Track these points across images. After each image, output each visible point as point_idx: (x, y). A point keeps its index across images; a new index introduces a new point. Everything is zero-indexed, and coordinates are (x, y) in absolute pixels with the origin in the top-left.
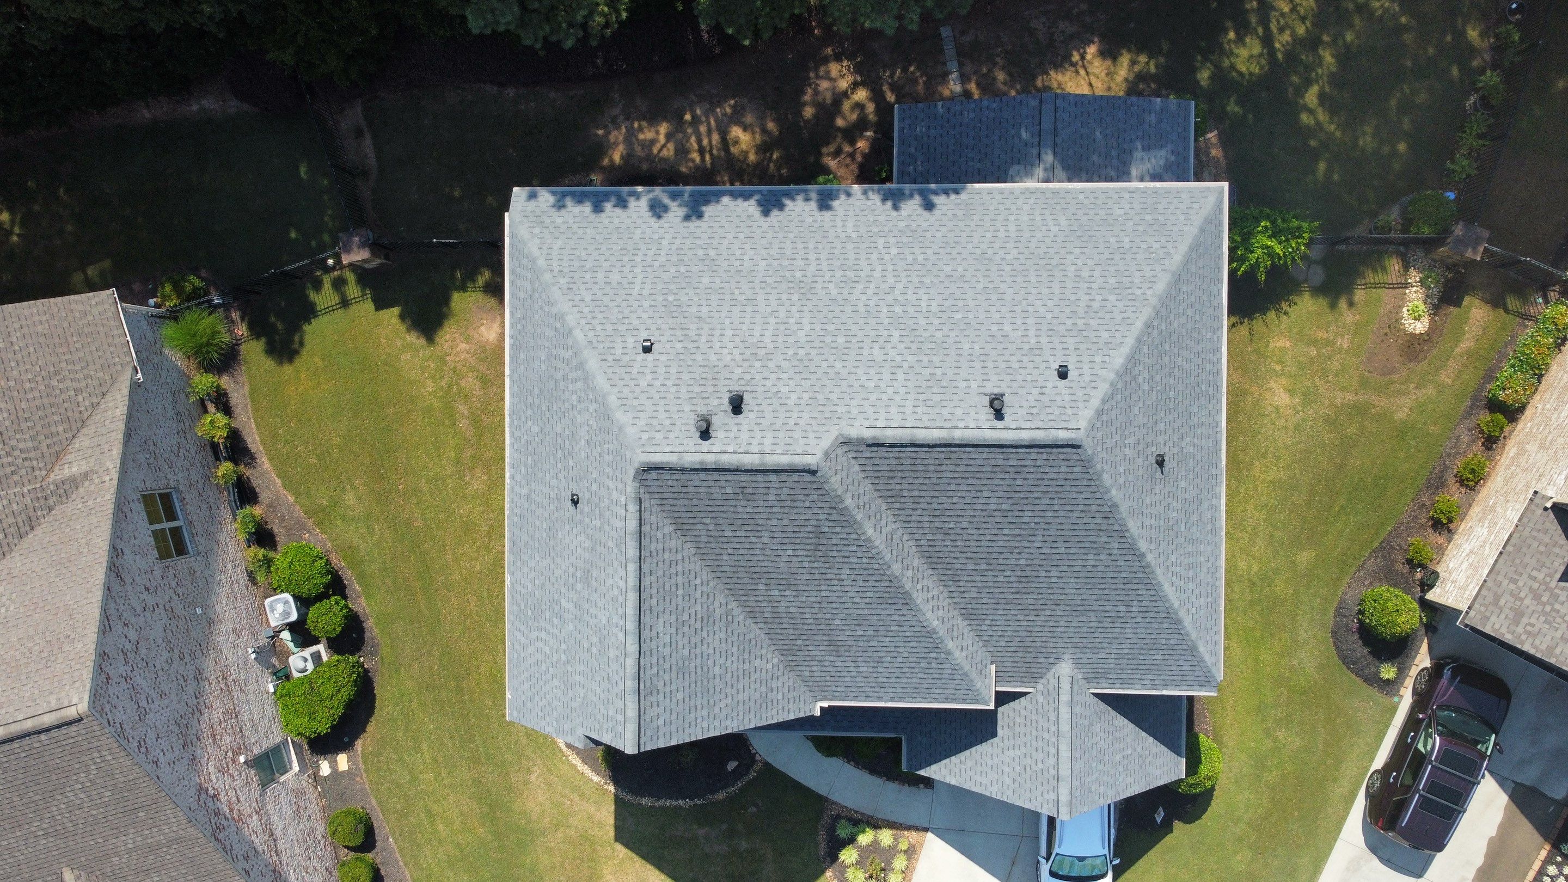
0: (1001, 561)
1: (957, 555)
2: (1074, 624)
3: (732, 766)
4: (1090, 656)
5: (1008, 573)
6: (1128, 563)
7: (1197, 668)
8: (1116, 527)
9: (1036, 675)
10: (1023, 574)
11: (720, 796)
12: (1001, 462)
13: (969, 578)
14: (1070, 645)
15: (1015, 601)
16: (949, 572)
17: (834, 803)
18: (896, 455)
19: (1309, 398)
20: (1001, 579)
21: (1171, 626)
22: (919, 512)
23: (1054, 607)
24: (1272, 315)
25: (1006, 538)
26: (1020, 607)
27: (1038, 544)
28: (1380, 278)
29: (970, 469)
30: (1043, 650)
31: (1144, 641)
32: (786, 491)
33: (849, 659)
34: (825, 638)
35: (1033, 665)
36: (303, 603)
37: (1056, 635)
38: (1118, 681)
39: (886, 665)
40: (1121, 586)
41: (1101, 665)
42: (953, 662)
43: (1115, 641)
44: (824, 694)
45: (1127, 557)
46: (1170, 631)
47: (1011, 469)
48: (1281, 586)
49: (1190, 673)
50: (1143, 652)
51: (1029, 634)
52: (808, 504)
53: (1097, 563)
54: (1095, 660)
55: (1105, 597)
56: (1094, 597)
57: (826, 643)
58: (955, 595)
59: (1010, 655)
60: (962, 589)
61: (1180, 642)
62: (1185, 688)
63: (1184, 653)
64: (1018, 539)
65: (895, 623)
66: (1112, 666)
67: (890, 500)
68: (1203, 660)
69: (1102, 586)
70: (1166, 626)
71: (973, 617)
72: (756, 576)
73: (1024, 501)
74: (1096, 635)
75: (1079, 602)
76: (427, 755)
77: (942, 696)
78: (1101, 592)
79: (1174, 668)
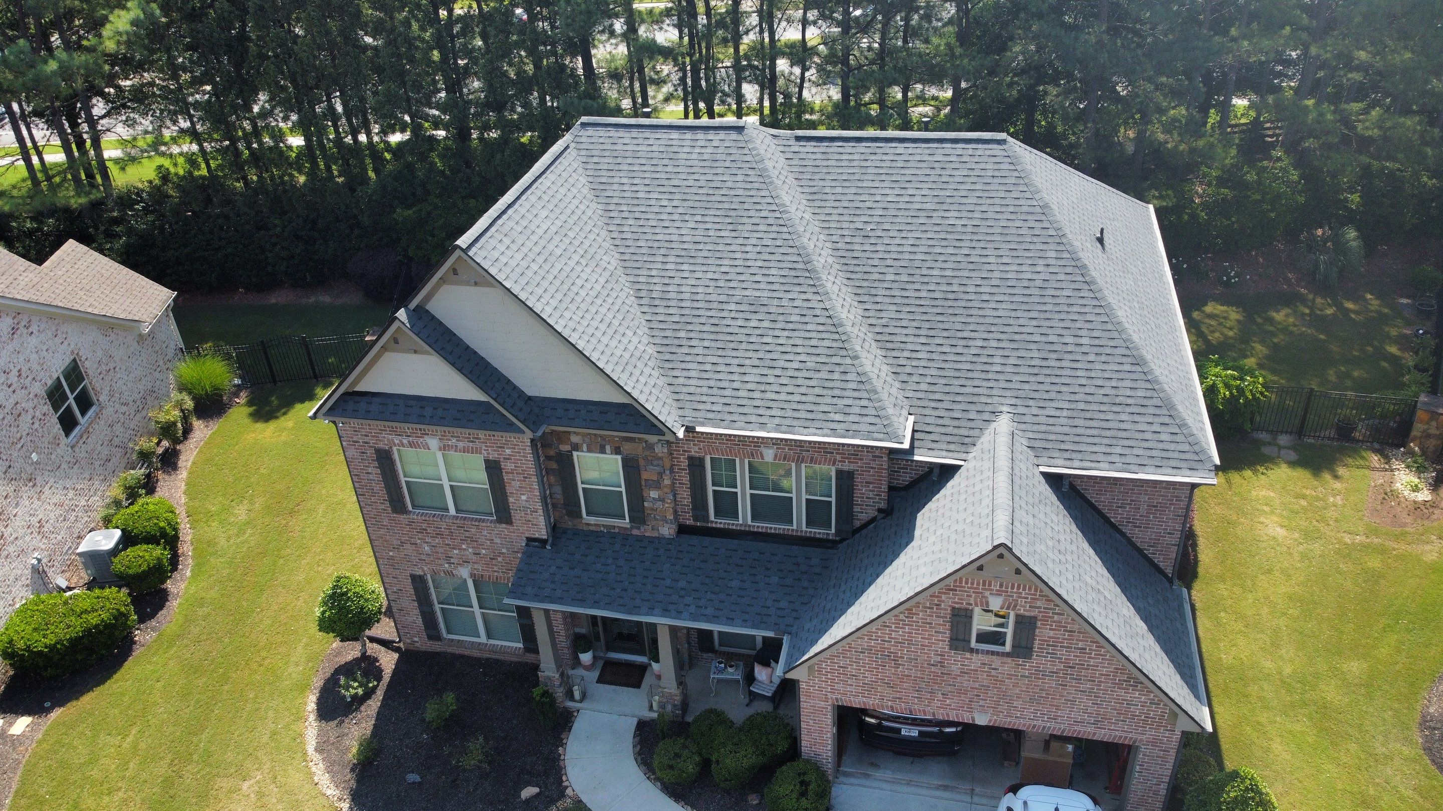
0: (925, 272)
1: (876, 262)
2: (1012, 361)
3: (529, 792)
4: (1035, 411)
5: (932, 287)
6: (1069, 277)
7: (1179, 438)
8: (1052, 232)
9: (967, 440)
10: (949, 288)
12: (926, 158)
13: (888, 293)
14: (1008, 393)
15: (940, 326)
16: (866, 284)
18: (823, 150)
20: (924, 294)
21: (1134, 368)
22: (840, 211)
23: (985, 336)
25: (931, 243)
26: (946, 334)
27: (966, 251)
28: (1360, 462)
29: (894, 164)
30: (975, 399)
31: (1102, 391)
32: (709, 150)
33: (736, 361)
34: (713, 329)
35: (962, 423)
36: (128, 540)
37: (990, 376)
38: (1074, 456)
39: (778, 372)
40: (1065, 308)
41: (1050, 428)
42: (860, 370)
43: (1064, 389)
44: (695, 414)
45: (1069, 270)
46: (1134, 376)
47: (936, 165)
48: (1330, 692)
49: (1172, 447)
50: (1103, 408)
51: (957, 374)
52: (727, 164)
53: (1034, 276)
54: (1042, 419)
55: (1047, 323)
56: (1034, 323)
57: (712, 337)
58: (871, 314)
59: (933, 404)
60: (879, 307)
61: (1149, 394)
62: (1170, 471)
63: (1158, 411)
64: (944, 243)
65: (797, 311)
66: (1066, 430)
67: (810, 197)
68: (1185, 425)
69: (1044, 308)
70: (1127, 367)
71: (889, 345)
72: (656, 245)
73: (949, 200)
74: (1040, 379)
75: (1017, 329)
76: (130, 739)
77: (842, 425)
78: (1042, 315)
79: (1148, 436)
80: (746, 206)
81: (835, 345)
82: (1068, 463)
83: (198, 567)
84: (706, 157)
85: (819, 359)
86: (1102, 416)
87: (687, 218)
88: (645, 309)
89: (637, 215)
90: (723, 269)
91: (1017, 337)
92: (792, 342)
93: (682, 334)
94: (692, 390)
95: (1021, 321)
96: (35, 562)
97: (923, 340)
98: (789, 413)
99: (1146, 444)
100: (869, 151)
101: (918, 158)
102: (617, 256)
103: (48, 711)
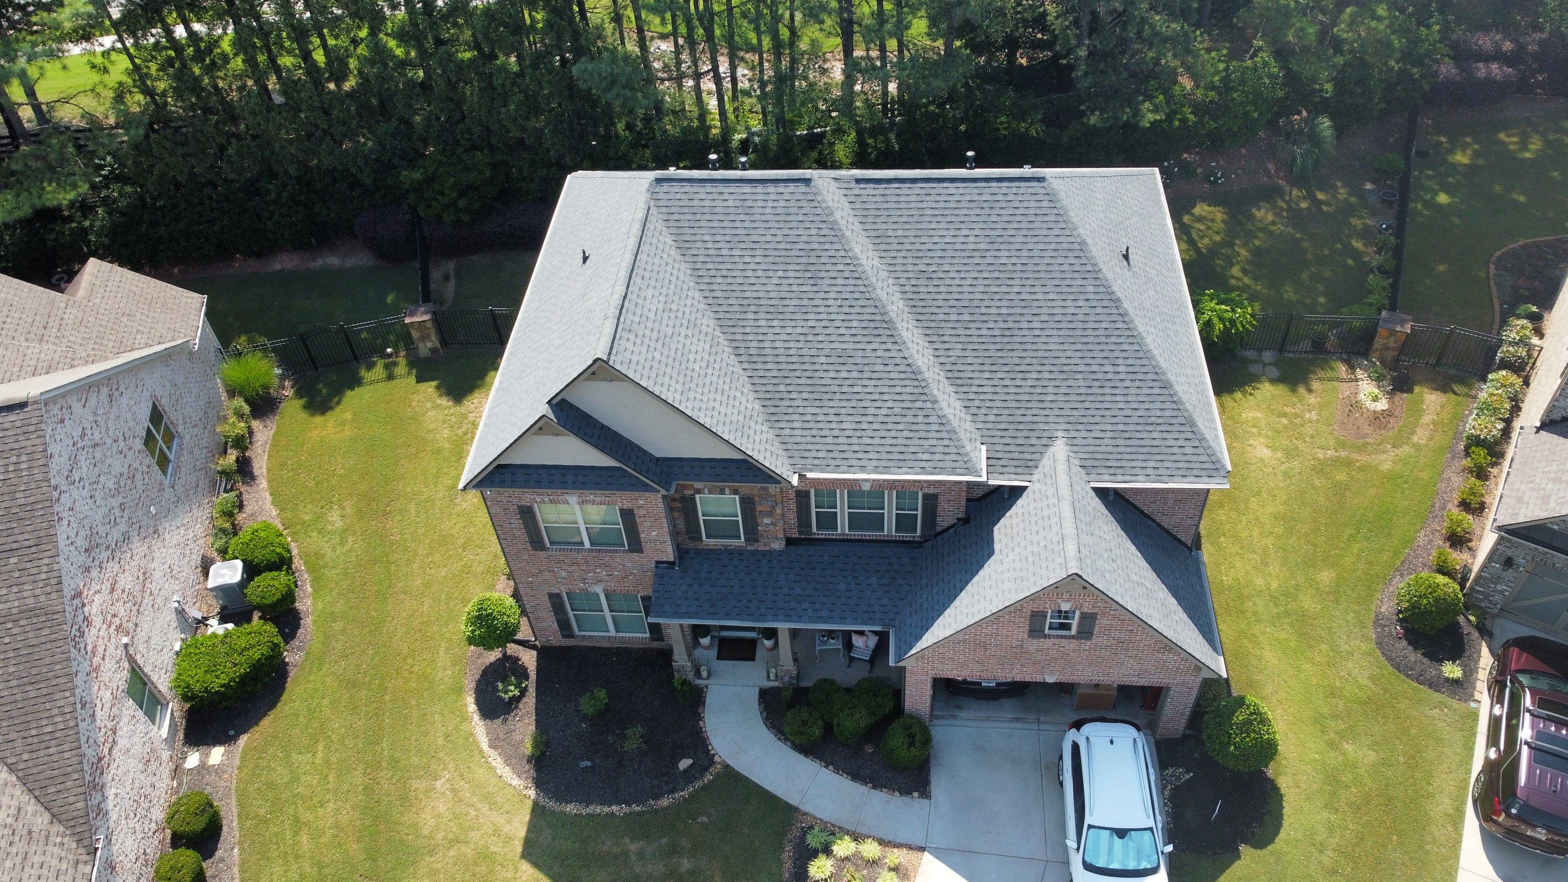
0: (984, 310)
1: (940, 303)
2: (1063, 390)
3: (684, 764)
4: (1084, 434)
5: (991, 325)
6: (1106, 310)
7: (1200, 451)
8: (1089, 268)
9: (1030, 464)
10: (1006, 326)
11: (665, 802)
12: (976, 198)
13: (953, 332)
14: (1061, 420)
15: (1001, 361)
16: (933, 325)
17: (805, 814)
18: (882, 192)
19: (1290, 454)
20: (984, 332)
21: (1162, 391)
22: (904, 254)
23: (1040, 368)
25: (987, 282)
26: (1006, 368)
27: (1017, 289)
28: (1330, 374)
29: (948, 205)
30: (1034, 427)
31: (1138, 413)
32: (782, 204)
33: (832, 411)
34: (809, 382)
35: (1025, 449)
36: (251, 570)
37: (1045, 405)
38: (1117, 471)
39: (870, 419)
40: (1104, 340)
41: (1098, 448)
42: (939, 413)
43: (1107, 413)
44: (803, 462)
45: (1106, 303)
46: (1162, 399)
47: (985, 205)
48: (1307, 602)
49: (1194, 458)
50: (1139, 428)
51: (1018, 405)
52: (800, 218)
53: (1077, 311)
54: (1091, 441)
55: (1090, 354)
56: (1079, 354)
57: (809, 389)
58: (940, 353)
59: (1000, 433)
60: (947, 346)
61: (1175, 413)
62: (1192, 479)
63: (1182, 428)
64: (998, 282)
65: (880, 361)
66: (1110, 449)
67: (876, 241)
68: (1205, 439)
69: (1086, 340)
70: (1157, 391)
71: (959, 382)
72: (746, 302)
73: (999, 240)
74: (1087, 405)
75: (1064, 361)
76: (320, 755)
77: (930, 464)
78: (1085, 347)
79: (1176, 450)
80: (823, 260)
81: (916, 391)
82: (1113, 478)
83: (316, 581)
84: (779, 211)
85: (903, 405)
86: (1138, 435)
87: (770, 274)
88: (746, 366)
89: (724, 273)
90: (810, 324)
91: (1066, 368)
92: (878, 390)
93: (782, 388)
94: (798, 439)
95: (1068, 354)
96: (176, 605)
97: (987, 375)
98: (884, 456)
99: (1173, 458)
100: (923, 192)
101: (968, 198)
102: (712, 315)
103: (234, 739)
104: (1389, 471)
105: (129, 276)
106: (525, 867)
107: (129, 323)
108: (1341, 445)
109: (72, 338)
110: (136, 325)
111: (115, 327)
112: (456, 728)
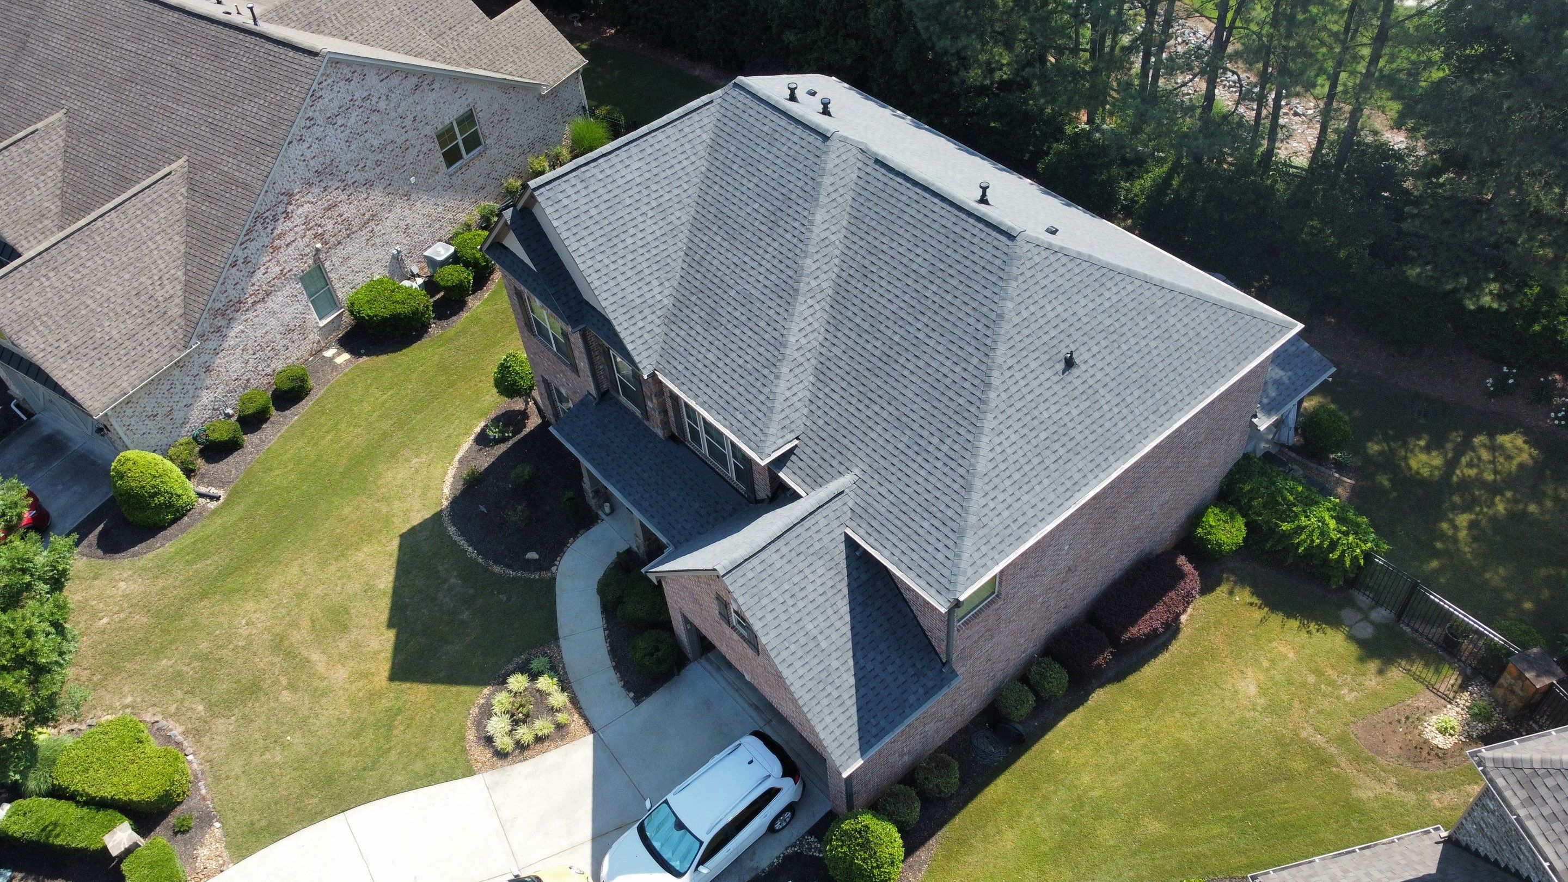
0: (882, 328)
1: (857, 302)
2: (887, 436)
3: (532, 555)
4: (874, 484)
5: (878, 344)
6: (972, 389)
7: (948, 564)
8: (988, 342)
9: (819, 480)
10: (888, 352)
11: (497, 569)
12: (949, 225)
13: (848, 332)
14: (867, 460)
15: (863, 380)
17: (558, 646)
18: (887, 181)
20: (869, 347)
21: (960, 491)
22: (863, 243)
23: (885, 405)
24: (1294, 623)
25: (902, 305)
26: (861, 388)
27: (919, 326)
29: (924, 220)
30: (845, 452)
31: (927, 496)
32: (797, 148)
33: (710, 338)
34: (713, 305)
35: (825, 465)
36: (455, 259)
37: (866, 439)
38: (875, 534)
39: (728, 361)
40: (951, 413)
41: (875, 503)
42: (773, 389)
43: (905, 479)
44: (666, 365)
45: (976, 382)
46: (955, 497)
47: (952, 236)
48: (1106, 829)
49: (940, 567)
50: (918, 509)
51: (847, 425)
52: (800, 167)
53: (950, 374)
54: (874, 493)
55: (930, 419)
56: (922, 413)
57: (709, 310)
58: (827, 344)
59: (817, 440)
60: (835, 341)
61: (955, 517)
62: (923, 583)
63: (950, 534)
64: (910, 310)
65: (767, 319)
66: (883, 510)
67: (852, 221)
68: (960, 556)
69: (936, 404)
70: (956, 487)
71: (822, 377)
72: (720, 216)
73: (939, 274)
74: (895, 461)
75: (907, 412)
76: (385, 397)
77: (739, 425)
78: (931, 410)
79: (930, 549)
80: (790, 211)
81: (772, 359)
82: (866, 536)
84: (791, 153)
85: (756, 365)
86: (913, 515)
87: (750, 202)
88: (685, 266)
89: (724, 184)
90: (746, 259)
91: (904, 419)
92: (749, 342)
93: (693, 298)
94: (675, 345)
95: (915, 407)
96: (395, 252)
97: (844, 385)
98: (716, 397)
99: (923, 554)
100: (915, 197)
101: (944, 222)
102: (693, 212)
103: (360, 355)
104: (1359, 800)
105: (543, 22)
106: (396, 543)
107: (512, 53)
108: (1342, 740)
109: (462, 44)
110: (516, 56)
111: (500, 51)
112: (458, 435)
